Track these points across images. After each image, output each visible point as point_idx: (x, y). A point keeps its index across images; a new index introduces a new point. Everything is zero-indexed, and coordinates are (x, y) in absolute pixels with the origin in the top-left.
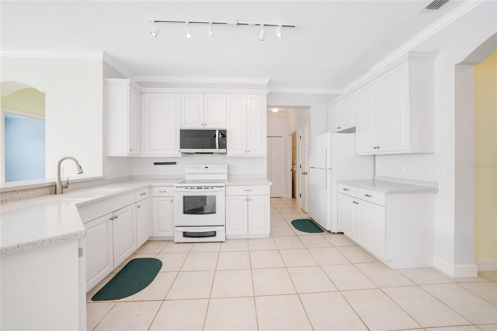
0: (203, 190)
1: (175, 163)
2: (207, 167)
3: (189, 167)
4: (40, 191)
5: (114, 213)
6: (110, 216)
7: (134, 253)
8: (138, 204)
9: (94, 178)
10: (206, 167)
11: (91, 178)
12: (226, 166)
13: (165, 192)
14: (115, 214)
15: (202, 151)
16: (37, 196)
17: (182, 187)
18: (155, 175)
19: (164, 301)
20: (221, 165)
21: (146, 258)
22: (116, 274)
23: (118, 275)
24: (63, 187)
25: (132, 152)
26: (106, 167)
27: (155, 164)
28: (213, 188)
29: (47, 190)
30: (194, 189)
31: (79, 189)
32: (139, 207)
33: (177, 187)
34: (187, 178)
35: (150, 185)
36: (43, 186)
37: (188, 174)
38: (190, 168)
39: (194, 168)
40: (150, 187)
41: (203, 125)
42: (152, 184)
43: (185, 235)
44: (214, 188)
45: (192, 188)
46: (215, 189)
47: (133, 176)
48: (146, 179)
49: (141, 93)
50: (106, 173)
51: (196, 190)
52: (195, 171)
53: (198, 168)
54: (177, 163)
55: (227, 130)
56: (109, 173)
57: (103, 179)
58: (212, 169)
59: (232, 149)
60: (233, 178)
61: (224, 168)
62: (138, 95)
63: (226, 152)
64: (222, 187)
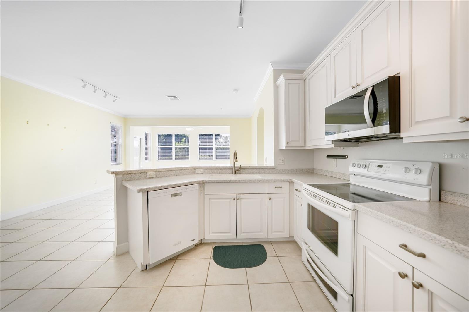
1: (344, 157)
2: (382, 166)
4: (228, 171)
6: (234, 196)
7: (271, 242)
8: (271, 196)
9: (264, 167)
10: (378, 166)
12: (428, 169)
14: (238, 196)
15: (348, 135)
16: (227, 173)
17: (307, 190)
18: (328, 171)
20: (414, 163)
24: (236, 170)
25: (292, 145)
26: (278, 158)
27: (329, 157)
29: (231, 171)
31: (252, 173)
32: (270, 199)
33: (304, 189)
36: (229, 168)
37: (354, 175)
38: (354, 165)
39: (359, 166)
40: (292, 183)
41: (356, 88)
42: (294, 180)
44: (337, 207)
45: (315, 195)
46: (338, 209)
47: (313, 169)
48: (321, 175)
49: (305, 80)
52: (361, 171)
53: (365, 166)
54: (346, 157)
55: (399, 77)
56: (281, 164)
57: (274, 169)
58: (388, 171)
59: (417, 121)
60: (462, 204)
61: (419, 171)
62: (299, 84)
63: (400, 132)
64: (347, 209)
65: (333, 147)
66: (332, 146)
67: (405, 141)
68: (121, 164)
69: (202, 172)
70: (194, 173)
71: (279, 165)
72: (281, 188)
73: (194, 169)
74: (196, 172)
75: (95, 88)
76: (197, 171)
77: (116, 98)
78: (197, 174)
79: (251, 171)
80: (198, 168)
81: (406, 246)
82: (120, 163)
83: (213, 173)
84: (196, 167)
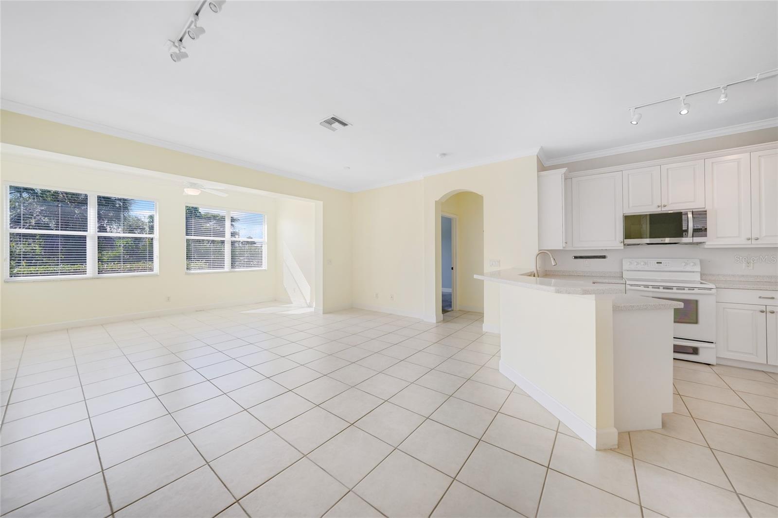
1: (604, 257)
2: (661, 263)
10: (657, 263)
12: (698, 262)
17: (639, 285)
18: (576, 271)
20: (688, 260)
25: (567, 245)
27: (576, 257)
28: (693, 289)
30: (659, 288)
33: (631, 285)
37: (628, 271)
38: (632, 263)
39: (639, 264)
41: (660, 207)
44: (696, 290)
45: (655, 287)
48: (563, 275)
51: (662, 290)
52: (640, 267)
54: (607, 257)
58: (669, 265)
59: (718, 236)
64: (710, 289)
65: (621, 248)
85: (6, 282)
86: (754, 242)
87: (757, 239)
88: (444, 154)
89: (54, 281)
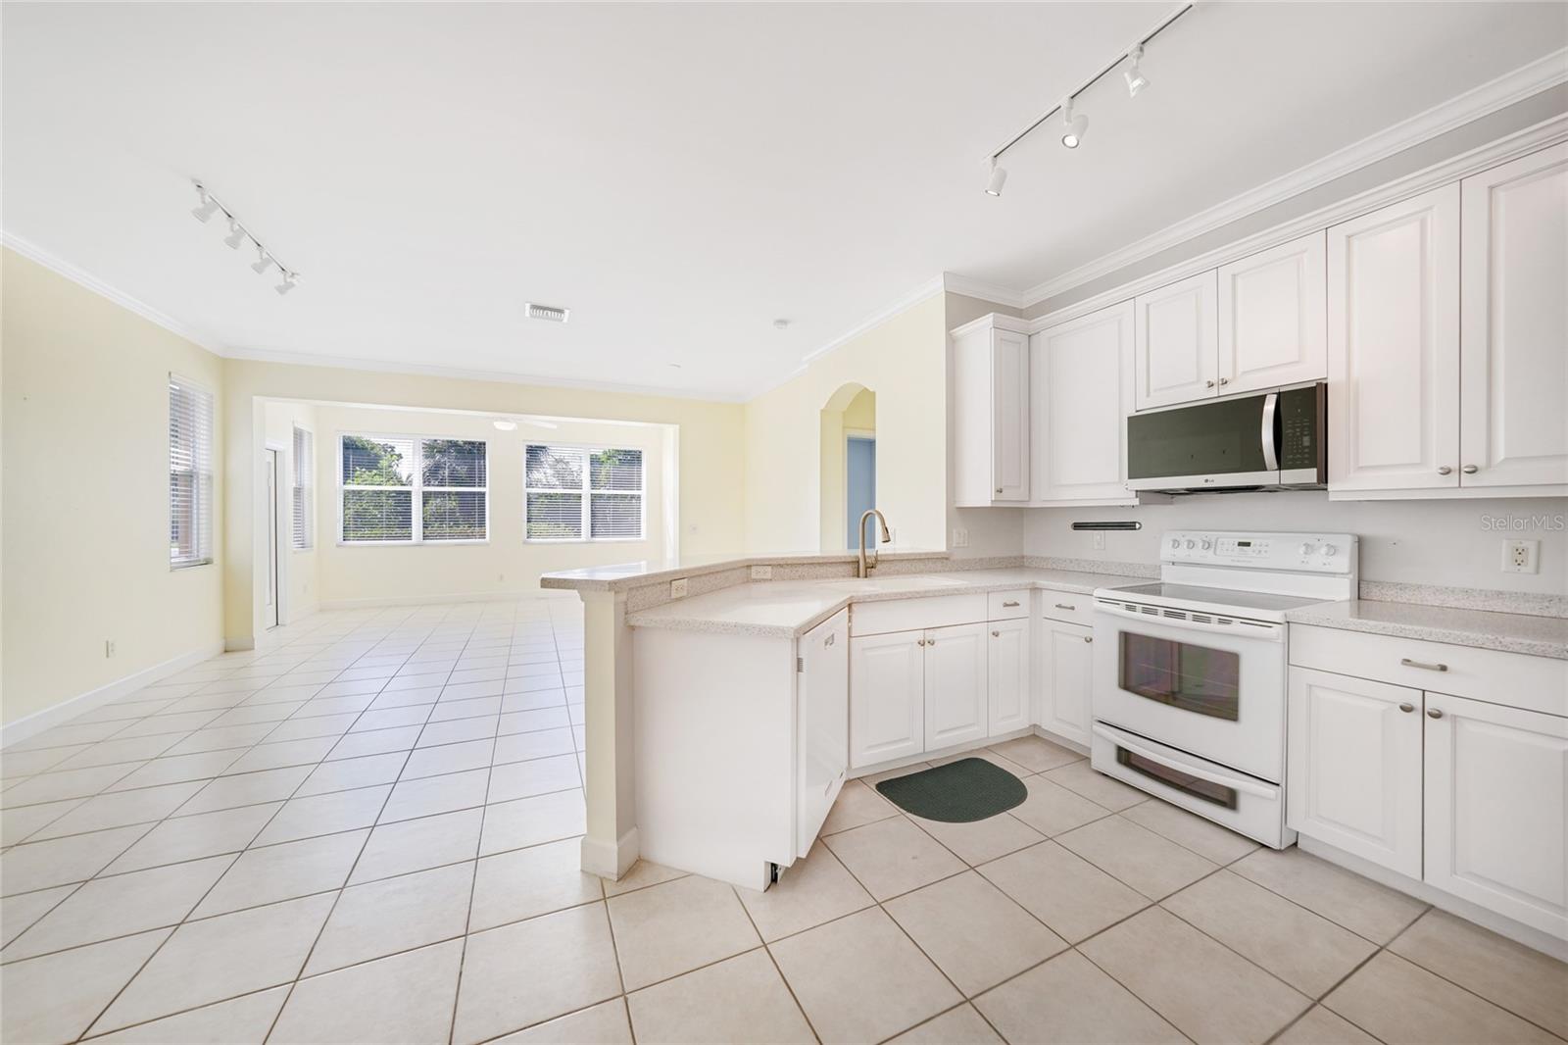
0: (1188, 623)
1: (1132, 526)
2: (1248, 544)
3: (1175, 541)
5: (931, 632)
6: (919, 636)
7: (987, 749)
8: (997, 626)
9: (926, 554)
10: (1240, 544)
11: (920, 554)
12: (1347, 545)
13: (1073, 608)
14: (929, 635)
15: (1207, 481)
17: (1116, 602)
18: (1077, 560)
19: (972, 871)
20: (1318, 536)
21: (1002, 770)
22: (930, 768)
23: (933, 770)
24: (868, 565)
25: (1002, 497)
26: (954, 531)
27: (1077, 526)
28: (1228, 622)
30: (1155, 613)
31: (898, 573)
32: (996, 634)
33: (1102, 600)
34: (1169, 576)
35: (1034, 583)
37: (1173, 564)
38: (1176, 543)
39: (1191, 544)
40: (1035, 590)
41: (1215, 387)
42: (1042, 582)
43: (1125, 757)
44: (1234, 623)
45: (1149, 610)
46: (1236, 627)
47: (1023, 557)
48: (1053, 569)
49: (1030, 336)
50: (954, 545)
51: (1161, 618)
52: (1197, 554)
53: (1208, 545)
54: (1137, 526)
55: (1326, 385)
56: (962, 545)
57: (947, 559)
58: (1266, 552)
59: (1361, 465)
60: (1395, 600)
61: (1333, 550)
62: (1020, 343)
63: (1327, 482)
64: (1267, 624)
65: (1138, 503)
66: (1136, 502)
67: (1332, 497)
68: (207, 562)
69: (769, 576)
70: (749, 581)
71: (956, 547)
72: (1016, 604)
73: (749, 567)
74: (754, 576)
75: (232, 224)
76: (754, 573)
77: (289, 280)
78: (756, 581)
79: (897, 568)
80: (760, 563)
81: (1409, 661)
82: (202, 556)
83: (802, 578)
84: (753, 560)
85: (338, 546)
86: (1467, 480)
87: (1474, 471)
88: (783, 322)
89: (377, 546)
